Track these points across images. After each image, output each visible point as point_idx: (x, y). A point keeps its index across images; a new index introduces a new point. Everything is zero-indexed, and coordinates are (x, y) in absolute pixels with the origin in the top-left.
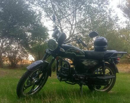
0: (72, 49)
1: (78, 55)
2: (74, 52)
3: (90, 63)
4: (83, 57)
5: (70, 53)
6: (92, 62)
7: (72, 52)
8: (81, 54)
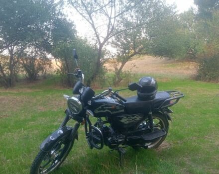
0: (104, 105)
1: (114, 112)
2: (108, 109)
3: (131, 120)
4: (122, 112)
5: (102, 111)
6: (135, 117)
7: (104, 110)
8: (118, 110)
